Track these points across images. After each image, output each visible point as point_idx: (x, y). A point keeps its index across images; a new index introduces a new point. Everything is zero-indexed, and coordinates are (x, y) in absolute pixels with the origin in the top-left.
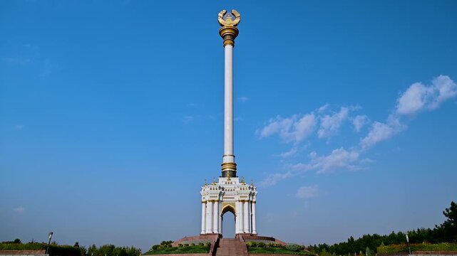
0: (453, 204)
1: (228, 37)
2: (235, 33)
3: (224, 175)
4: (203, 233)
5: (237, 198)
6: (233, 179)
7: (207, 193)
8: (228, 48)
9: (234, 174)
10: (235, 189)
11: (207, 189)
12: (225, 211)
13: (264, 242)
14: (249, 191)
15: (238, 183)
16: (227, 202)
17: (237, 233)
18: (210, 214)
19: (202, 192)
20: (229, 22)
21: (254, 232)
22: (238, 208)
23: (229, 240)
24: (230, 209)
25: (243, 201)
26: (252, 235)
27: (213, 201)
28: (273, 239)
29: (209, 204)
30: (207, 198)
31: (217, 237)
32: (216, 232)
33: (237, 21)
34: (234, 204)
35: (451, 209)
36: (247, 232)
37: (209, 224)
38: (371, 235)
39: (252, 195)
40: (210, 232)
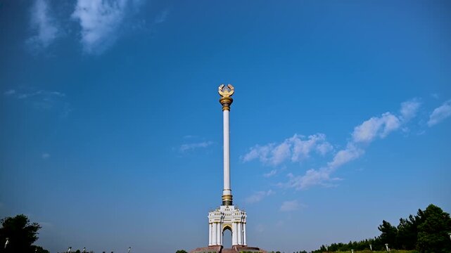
0: (384, 222)
1: (226, 105)
2: (231, 101)
3: (224, 204)
4: (210, 245)
5: (233, 220)
6: (230, 207)
7: (213, 217)
8: (226, 113)
9: (231, 203)
10: (232, 214)
11: (213, 214)
12: (225, 229)
13: (251, 251)
14: (241, 216)
15: (234, 210)
16: (226, 223)
17: (233, 244)
18: (215, 232)
19: (209, 217)
20: (226, 94)
21: (245, 244)
22: (234, 227)
23: (228, 249)
24: (228, 228)
25: (237, 223)
26: (243, 246)
27: (217, 223)
28: (258, 249)
29: (214, 225)
30: (213, 221)
31: (220, 248)
32: (219, 244)
33: (231, 93)
34: (231, 225)
35: (384, 225)
36: (240, 244)
37: (215, 239)
38: (337, 244)
39: (243, 218)
40: (215, 244)
